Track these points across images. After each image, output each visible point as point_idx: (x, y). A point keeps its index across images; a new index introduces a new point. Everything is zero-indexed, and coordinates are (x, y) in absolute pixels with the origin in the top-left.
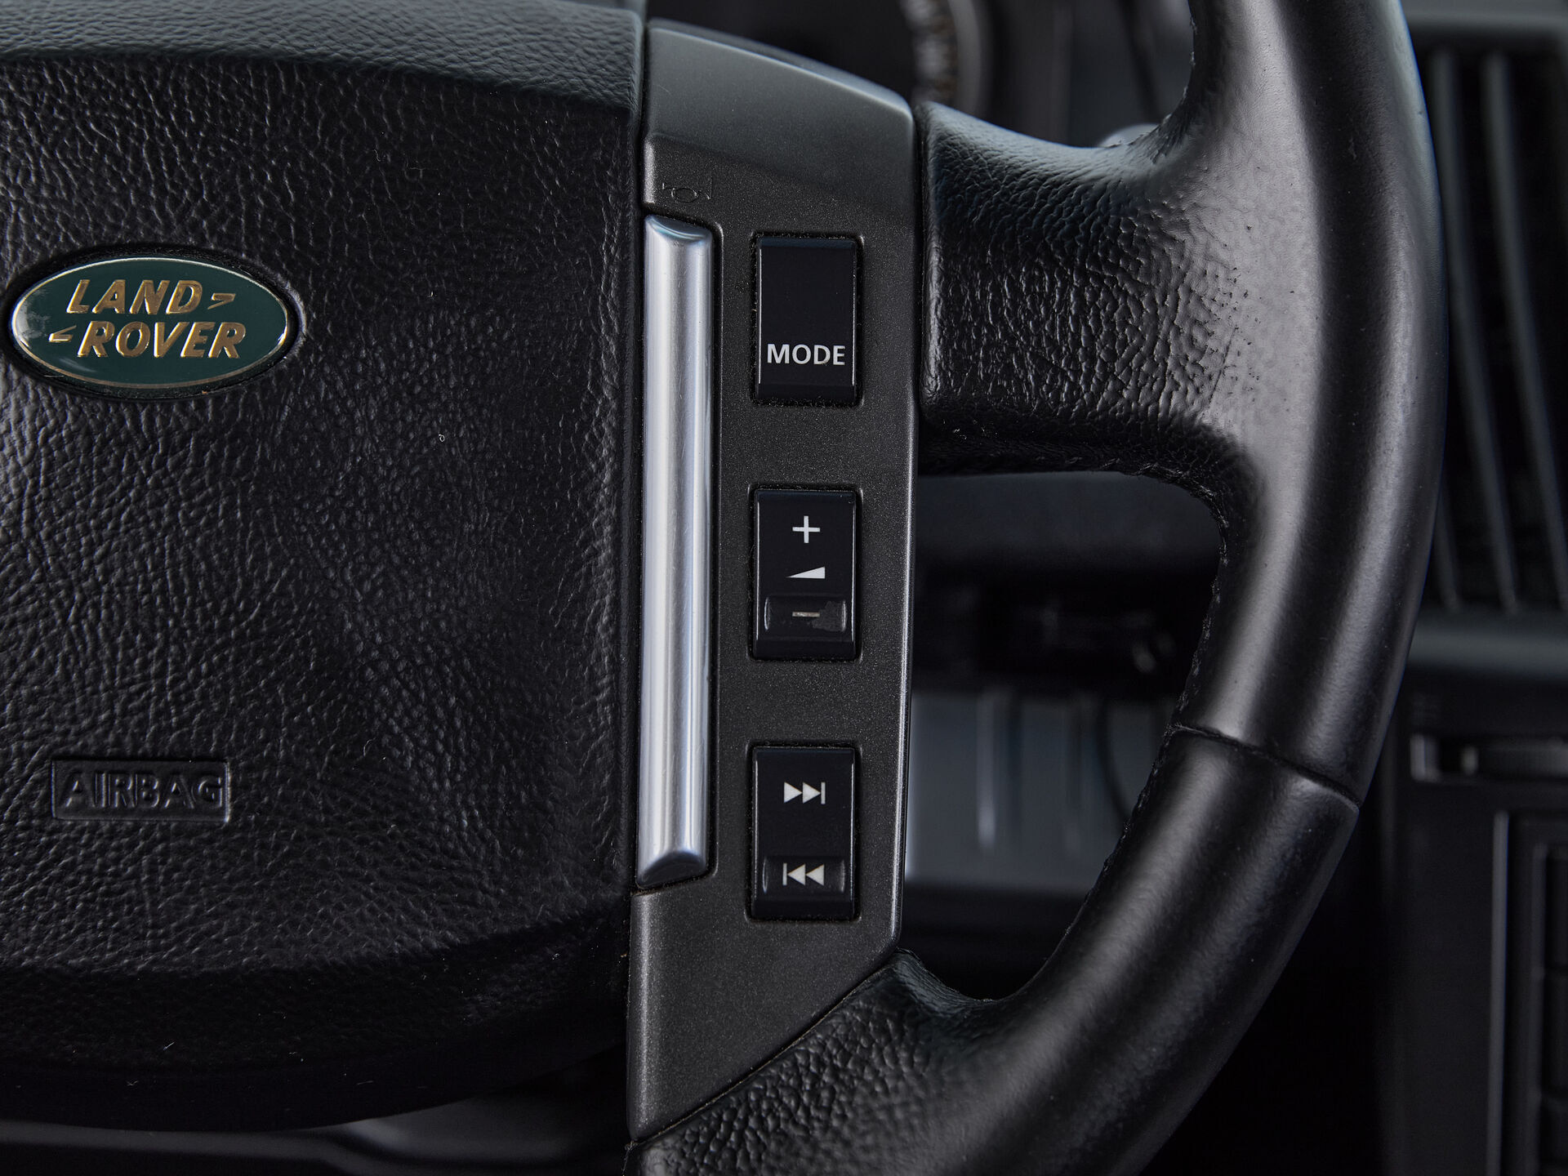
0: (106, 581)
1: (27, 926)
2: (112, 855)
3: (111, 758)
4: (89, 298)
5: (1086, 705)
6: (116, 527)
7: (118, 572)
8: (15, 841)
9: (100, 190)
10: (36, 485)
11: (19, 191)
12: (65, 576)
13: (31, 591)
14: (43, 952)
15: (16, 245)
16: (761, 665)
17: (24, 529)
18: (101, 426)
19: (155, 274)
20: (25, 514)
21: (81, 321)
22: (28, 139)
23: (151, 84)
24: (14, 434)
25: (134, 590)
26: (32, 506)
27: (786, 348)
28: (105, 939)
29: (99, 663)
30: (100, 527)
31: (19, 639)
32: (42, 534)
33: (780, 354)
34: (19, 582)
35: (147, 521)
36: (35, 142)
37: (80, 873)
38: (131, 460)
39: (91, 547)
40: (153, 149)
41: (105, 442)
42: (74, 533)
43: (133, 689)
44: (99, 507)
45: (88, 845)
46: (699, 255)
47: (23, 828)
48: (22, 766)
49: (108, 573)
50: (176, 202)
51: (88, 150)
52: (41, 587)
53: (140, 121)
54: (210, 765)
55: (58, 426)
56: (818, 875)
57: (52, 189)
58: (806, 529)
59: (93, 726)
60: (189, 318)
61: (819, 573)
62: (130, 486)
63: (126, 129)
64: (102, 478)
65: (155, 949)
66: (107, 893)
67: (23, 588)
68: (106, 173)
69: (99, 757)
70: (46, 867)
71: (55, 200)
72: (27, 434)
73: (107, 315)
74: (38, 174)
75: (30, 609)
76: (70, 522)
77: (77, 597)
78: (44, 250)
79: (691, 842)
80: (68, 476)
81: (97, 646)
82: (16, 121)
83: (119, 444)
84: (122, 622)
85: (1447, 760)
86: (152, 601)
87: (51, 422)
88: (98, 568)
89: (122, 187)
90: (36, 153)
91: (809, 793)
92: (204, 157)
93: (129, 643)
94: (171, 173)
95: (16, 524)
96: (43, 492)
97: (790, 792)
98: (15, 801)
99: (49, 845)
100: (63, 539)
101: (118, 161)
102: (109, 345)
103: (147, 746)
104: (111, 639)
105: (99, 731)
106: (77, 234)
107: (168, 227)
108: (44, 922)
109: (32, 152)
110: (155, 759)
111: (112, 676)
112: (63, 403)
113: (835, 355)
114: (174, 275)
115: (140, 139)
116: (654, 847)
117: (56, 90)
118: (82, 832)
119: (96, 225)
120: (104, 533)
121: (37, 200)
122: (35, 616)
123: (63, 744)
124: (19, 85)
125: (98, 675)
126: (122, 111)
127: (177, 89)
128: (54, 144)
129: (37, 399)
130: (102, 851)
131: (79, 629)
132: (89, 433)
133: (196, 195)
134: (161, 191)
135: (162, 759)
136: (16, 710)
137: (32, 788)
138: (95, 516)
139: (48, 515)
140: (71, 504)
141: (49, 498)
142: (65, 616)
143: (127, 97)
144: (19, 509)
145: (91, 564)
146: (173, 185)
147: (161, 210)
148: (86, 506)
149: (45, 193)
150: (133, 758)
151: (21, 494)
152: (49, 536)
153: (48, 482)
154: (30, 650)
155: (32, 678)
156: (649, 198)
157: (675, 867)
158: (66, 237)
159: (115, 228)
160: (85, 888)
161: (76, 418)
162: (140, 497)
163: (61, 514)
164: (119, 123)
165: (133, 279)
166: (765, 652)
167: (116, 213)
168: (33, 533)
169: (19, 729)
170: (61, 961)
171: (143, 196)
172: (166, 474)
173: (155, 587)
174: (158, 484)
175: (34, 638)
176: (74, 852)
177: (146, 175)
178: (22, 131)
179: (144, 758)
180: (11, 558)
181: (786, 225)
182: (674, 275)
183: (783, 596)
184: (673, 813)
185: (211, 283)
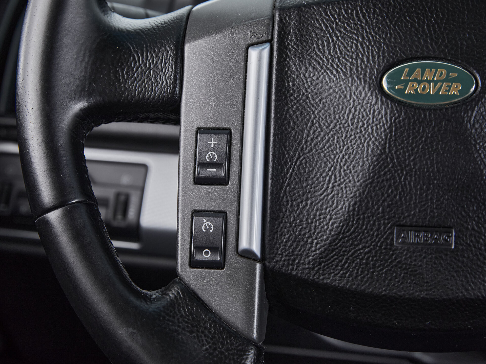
0: (414, 168)
1: (384, 281)
2: (414, 258)
3: (415, 226)
4: (409, 74)
6: (418, 150)
7: (419, 165)
8: (381, 253)
9: (411, 39)
10: (391, 135)
11: (384, 39)
12: (401, 166)
13: (389, 170)
14: (390, 290)
15: (384, 57)
17: (387, 150)
18: (413, 116)
19: (431, 67)
20: (387, 145)
21: (406, 82)
22: (386, 22)
23: (427, 5)
24: (384, 119)
25: (423, 171)
26: (390, 143)
28: (410, 286)
29: (411, 195)
30: (412, 150)
31: (385, 186)
32: (393, 152)
34: (385, 168)
35: (428, 148)
36: (389, 23)
37: (403, 264)
38: (423, 127)
39: (409, 156)
40: (428, 26)
41: (415, 122)
42: (404, 152)
43: (423, 203)
44: (412, 143)
45: (406, 255)
47: (384, 249)
48: (385, 228)
49: (415, 165)
50: (436, 43)
51: (406, 26)
52: (392, 169)
53: (424, 17)
54: (447, 230)
55: (399, 117)
57: (395, 39)
59: (409, 216)
60: (443, 81)
62: (422, 137)
63: (419, 19)
64: (413, 133)
65: (426, 290)
66: (411, 271)
67: (386, 170)
68: (413, 34)
69: (411, 226)
70: (391, 262)
71: (396, 42)
72: (388, 119)
73: (415, 80)
74: (390, 34)
75: (388, 177)
76: (402, 148)
77: (404, 173)
78: (393, 59)
80: (402, 133)
81: (411, 189)
82: (382, 17)
83: (420, 123)
84: (419, 181)
86: (429, 175)
87: (397, 115)
88: (412, 163)
89: (419, 38)
90: (390, 28)
92: (445, 29)
93: (421, 189)
94: (434, 33)
95: (384, 149)
96: (393, 138)
98: (382, 240)
99: (393, 255)
100: (400, 154)
101: (416, 29)
102: (416, 90)
103: (427, 222)
104: (415, 187)
105: (411, 217)
106: (404, 54)
107: (434, 52)
108: (390, 280)
109: (388, 27)
110: (429, 227)
111: (416, 199)
112: (401, 109)
114: (437, 67)
115: (424, 22)
117: (395, 6)
118: (404, 251)
119: (410, 51)
120: (414, 152)
121: (390, 42)
122: (390, 179)
123: (398, 221)
124: (383, 5)
125: (411, 199)
126: (418, 14)
127: (435, 6)
128: (395, 24)
129: (392, 107)
130: (410, 257)
131: (405, 183)
132: (409, 119)
133: (443, 41)
134: (432, 39)
135: (431, 227)
136: (383, 210)
137: (388, 235)
138: (411, 146)
139: (395, 145)
140: (403, 142)
141: (396, 140)
142: (400, 179)
143: (419, 9)
144: (385, 144)
145: (409, 162)
146: (435, 38)
147: (432, 45)
148: (408, 143)
149: (393, 40)
150: (422, 226)
151: (386, 138)
152: (396, 152)
153: (395, 135)
154: (388, 190)
155: (388, 199)
158: (400, 54)
159: (417, 51)
160: (405, 269)
161: (405, 114)
162: (426, 140)
163: (399, 145)
164: (417, 18)
165: (423, 68)
167: (417, 47)
168: (390, 151)
169: (384, 216)
170: (396, 293)
171: (425, 41)
172: (434, 133)
173: (431, 170)
174: (432, 136)
175: (390, 186)
176: (401, 257)
177: (426, 34)
178: (384, 20)
179: (426, 226)
180: (382, 160)
185: (449, 70)
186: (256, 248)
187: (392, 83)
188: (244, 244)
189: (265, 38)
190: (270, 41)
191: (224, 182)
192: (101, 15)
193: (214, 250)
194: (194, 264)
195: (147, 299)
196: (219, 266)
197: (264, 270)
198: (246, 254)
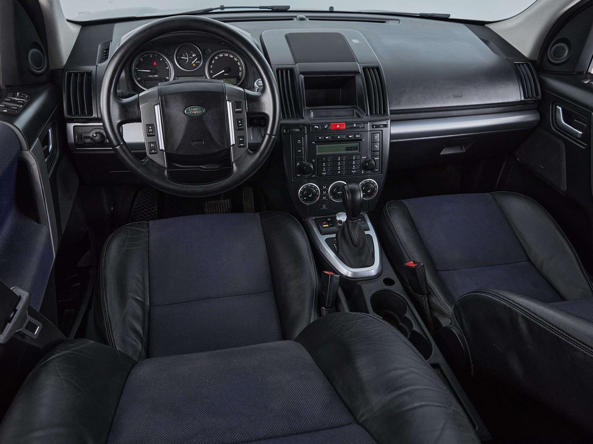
2: (196, 147)
3: (196, 141)
4: (190, 110)
5: (259, 127)
12: (191, 129)
15: (184, 106)
18: (192, 118)
19: (194, 108)
21: (190, 111)
22: (184, 99)
26: (188, 124)
32: (189, 126)
33: (237, 110)
34: (188, 129)
35: (196, 125)
37: (194, 148)
43: (196, 136)
44: (193, 124)
46: (231, 103)
47: (190, 146)
48: (189, 142)
53: (192, 96)
54: (202, 141)
56: (242, 144)
58: (240, 122)
60: (197, 111)
61: (241, 125)
62: (194, 122)
65: (200, 153)
66: (196, 150)
71: (186, 103)
72: (187, 119)
73: (192, 111)
76: (191, 125)
78: (186, 106)
79: (234, 143)
81: (194, 133)
83: (194, 119)
84: (195, 131)
85: (286, 131)
89: (191, 101)
91: (241, 139)
93: (196, 133)
97: (240, 139)
98: (189, 144)
99: (192, 147)
102: (192, 113)
103: (198, 140)
105: (194, 139)
107: (195, 104)
108: (192, 152)
113: (240, 110)
114: (196, 107)
116: (232, 144)
118: (194, 146)
122: (189, 132)
123: (192, 140)
125: (194, 135)
128: (186, 99)
129: (187, 117)
131: (192, 132)
136: (189, 138)
146: (195, 101)
153: (189, 122)
154: (189, 134)
155: (189, 136)
156: (227, 99)
157: (233, 145)
158: (188, 105)
161: (190, 118)
164: (190, 97)
165: (193, 108)
166: (238, 130)
167: (191, 103)
170: (193, 154)
171: (193, 102)
172: (197, 121)
173: (197, 129)
181: (236, 101)
182: (229, 105)
183: (239, 126)
184: (233, 142)
185: (198, 108)
186: (163, 149)
187: (187, 111)
188: (161, 148)
190: (159, 104)
191: (154, 135)
192: (120, 100)
193: (155, 150)
194: (151, 153)
195: (142, 162)
196: (156, 153)
197: (166, 153)
198: (162, 150)
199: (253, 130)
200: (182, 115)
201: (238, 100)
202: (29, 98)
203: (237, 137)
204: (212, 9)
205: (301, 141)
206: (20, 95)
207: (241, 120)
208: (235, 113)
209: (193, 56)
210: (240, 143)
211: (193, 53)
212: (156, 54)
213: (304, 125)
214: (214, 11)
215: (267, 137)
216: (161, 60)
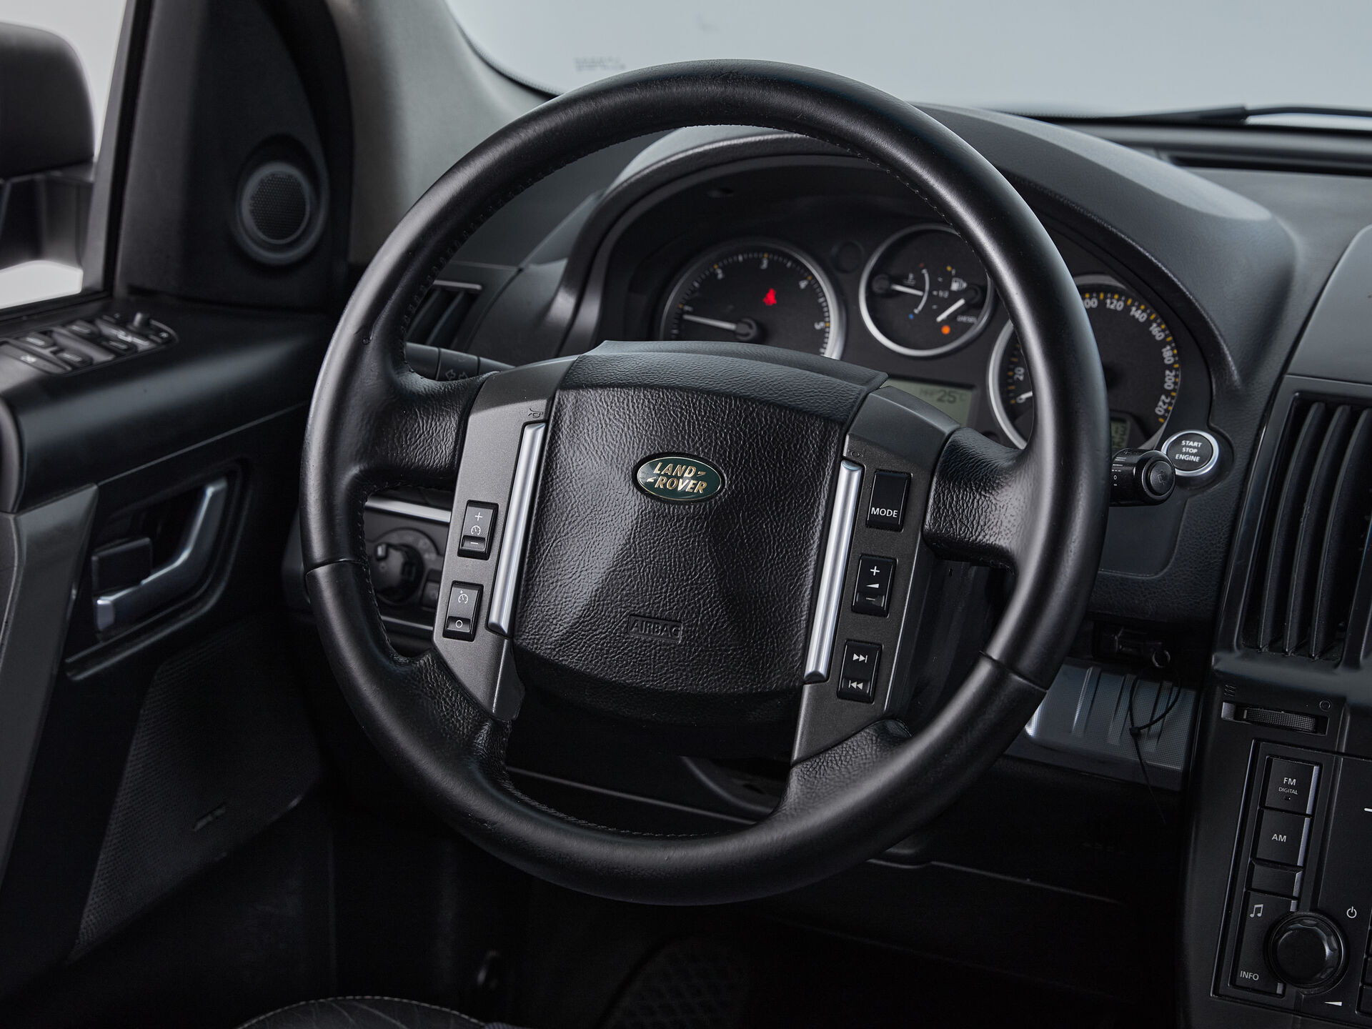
0: (653, 560)
1: (615, 668)
2: (644, 648)
3: (648, 617)
4: (661, 469)
6: (659, 543)
7: (658, 558)
8: (615, 640)
9: (671, 434)
10: (637, 526)
11: (646, 431)
12: (642, 557)
13: (631, 561)
14: (619, 677)
15: (643, 449)
16: (854, 614)
17: (632, 541)
18: (659, 510)
19: (682, 463)
20: (632, 536)
21: (658, 476)
22: (652, 415)
23: (692, 401)
24: (633, 509)
25: (661, 564)
26: (635, 534)
27: (878, 509)
28: (638, 675)
29: (648, 586)
30: (654, 543)
31: (625, 576)
32: (637, 543)
33: (876, 511)
34: (628, 557)
35: (668, 542)
36: (654, 416)
37: (633, 653)
38: (666, 522)
39: (651, 548)
40: (689, 422)
41: (659, 516)
42: (646, 544)
43: (657, 596)
44: (655, 536)
45: (637, 644)
46: (856, 476)
47: (618, 636)
48: (621, 616)
49: (654, 558)
50: (693, 440)
51: (669, 420)
52: (634, 560)
53: (687, 412)
54: (677, 623)
55: (646, 509)
56: (861, 686)
57: (656, 432)
58: (875, 571)
59: (643, 606)
60: (689, 479)
61: (877, 586)
62: (665, 530)
63: (682, 415)
64: (657, 527)
65: (652, 681)
66: (641, 661)
67: (629, 559)
68: (673, 429)
69: (644, 616)
70: (623, 649)
71: (657, 436)
72: (636, 510)
73: (666, 475)
74: (653, 427)
75: (629, 567)
76: (646, 540)
77: (644, 564)
78: (651, 452)
79: (822, 670)
80: (647, 525)
81: (648, 581)
82: (649, 408)
83: (663, 517)
84: (656, 574)
85: (1237, 714)
86: (666, 568)
87: (644, 508)
88: (652, 556)
89: (678, 434)
90: (653, 419)
91: (862, 658)
92: (704, 426)
93: (658, 581)
94: (693, 431)
95: (629, 539)
96: (638, 529)
97: (855, 657)
98: (617, 627)
99: (625, 642)
100: (643, 545)
101: (678, 425)
102: (665, 485)
103: (659, 615)
104: (652, 579)
105: (645, 608)
106: (661, 447)
107: (689, 449)
108: (620, 667)
109: (652, 419)
110: (660, 619)
111: (651, 591)
112: (648, 502)
113: (894, 514)
114: (688, 464)
115: (686, 419)
116: (810, 668)
117: (663, 399)
118: (636, 640)
119: (667, 445)
120: (655, 545)
121: (651, 435)
122: (631, 569)
123: (633, 611)
124: (652, 396)
125: (647, 590)
126: (682, 409)
127: (700, 403)
128: (660, 417)
129: (641, 499)
130: (641, 646)
131: (643, 575)
132: (654, 512)
133: (700, 439)
134: (689, 436)
135: (663, 619)
136: (621, 598)
137: (622, 624)
138: (653, 539)
139: (639, 537)
140: (646, 534)
141: (640, 531)
142: (640, 570)
143: (684, 404)
144: (631, 534)
145: (650, 554)
146: (693, 435)
147: (688, 443)
148: (651, 535)
149: (654, 433)
150: (654, 618)
151: (632, 529)
152: (639, 544)
153: (640, 527)
154: (628, 579)
155: (627, 588)
156: (845, 455)
157: (815, 677)
158: (658, 449)
159: (674, 447)
160: (634, 658)
161: (651, 506)
162: (667, 535)
163: (643, 537)
164: (680, 412)
165: (675, 463)
166: (857, 609)
167: (674, 442)
168: (634, 542)
169: (621, 604)
170: (624, 681)
171: (683, 437)
172: (676, 528)
173: (668, 564)
174: (673, 531)
175: (630, 576)
176: (632, 646)
177: (685, 431)
178: (651, 412)
179: (657, 618)
180: (626, 549)
181: (885, 467)
182: (848, 480)
183: (864, 592)
184: (817, 659)
185: (699, 468)
186: (504, 625)
187: (648, 472)
188: (493, 619)
189: (542, 417)
190: (546, 421)
191: (484, 556)
192: (395, 376)
193: (466, 621)
194: (447, 634)
195: (396, 662)
196: (469, 637)
197: (512, 647)
198: (494, 628)
199: (1096, 682)
200: (626, 488)
201: (894, 465)
202: (169, 341)
203: (843, 643)
204: (1245, 113)
205: (1303, 787)
206: (146, 323)
207: (888, 565)
208: (864, 524)
209: (955, 286)
210: (848, 678)
211: (957, 275)
212: (790, 258)
213: (1339, 701)
214: (1252, 120)
215: (983, 672)
216: (803, 284)
